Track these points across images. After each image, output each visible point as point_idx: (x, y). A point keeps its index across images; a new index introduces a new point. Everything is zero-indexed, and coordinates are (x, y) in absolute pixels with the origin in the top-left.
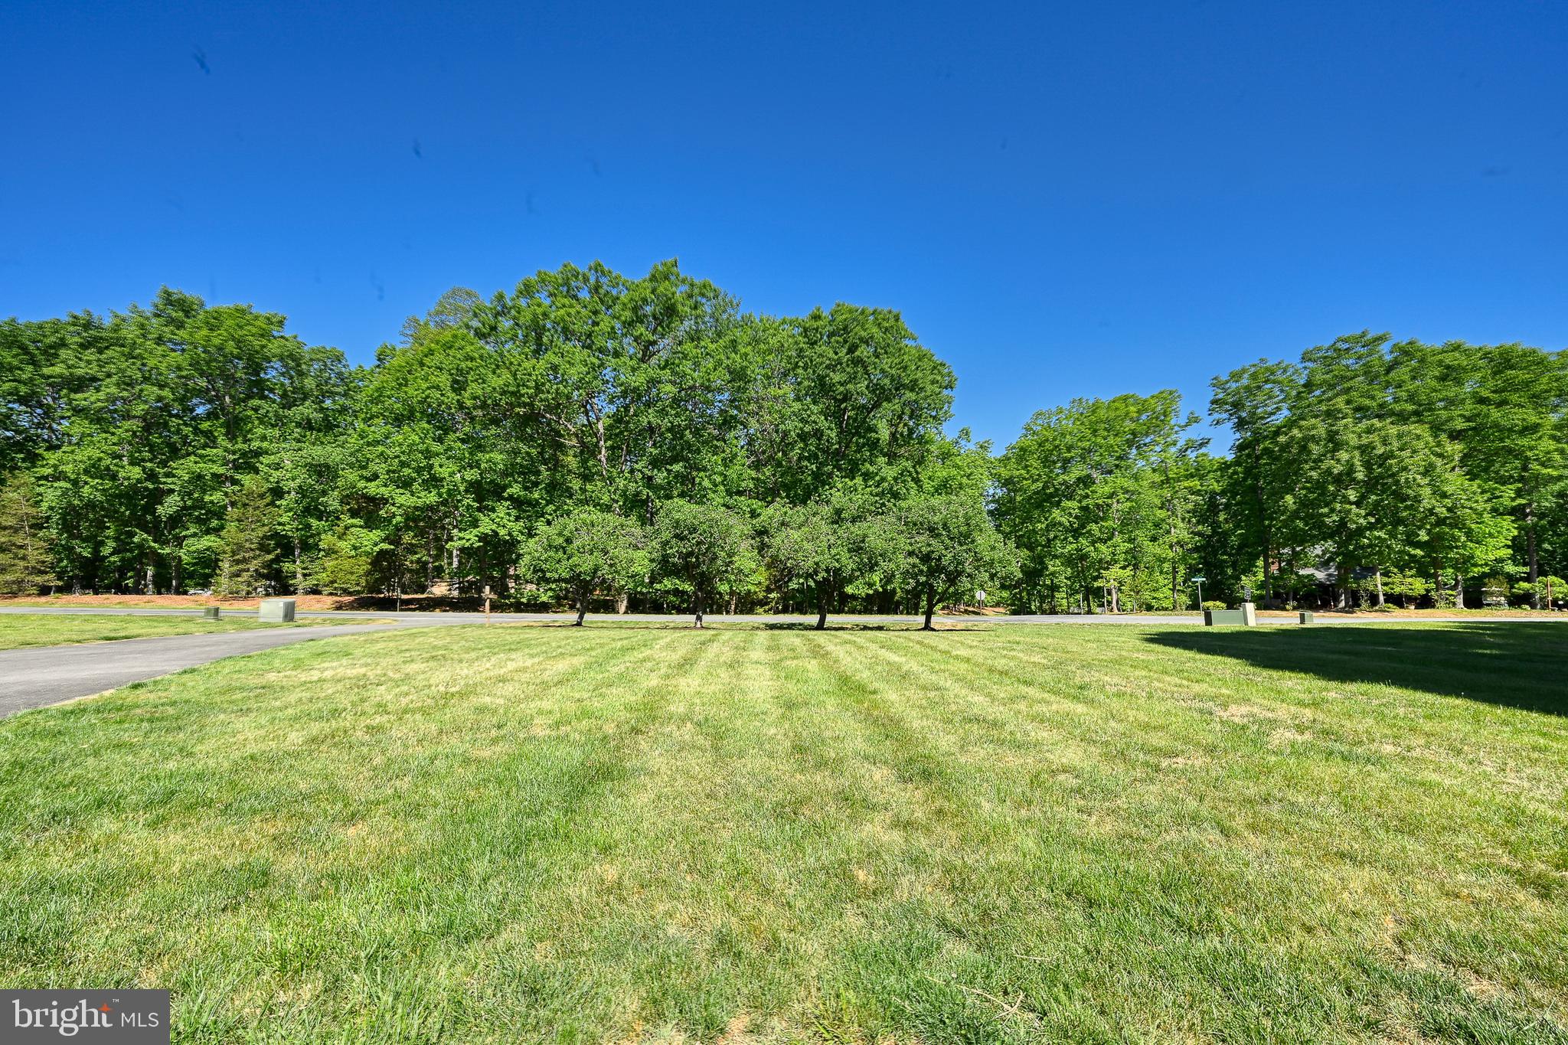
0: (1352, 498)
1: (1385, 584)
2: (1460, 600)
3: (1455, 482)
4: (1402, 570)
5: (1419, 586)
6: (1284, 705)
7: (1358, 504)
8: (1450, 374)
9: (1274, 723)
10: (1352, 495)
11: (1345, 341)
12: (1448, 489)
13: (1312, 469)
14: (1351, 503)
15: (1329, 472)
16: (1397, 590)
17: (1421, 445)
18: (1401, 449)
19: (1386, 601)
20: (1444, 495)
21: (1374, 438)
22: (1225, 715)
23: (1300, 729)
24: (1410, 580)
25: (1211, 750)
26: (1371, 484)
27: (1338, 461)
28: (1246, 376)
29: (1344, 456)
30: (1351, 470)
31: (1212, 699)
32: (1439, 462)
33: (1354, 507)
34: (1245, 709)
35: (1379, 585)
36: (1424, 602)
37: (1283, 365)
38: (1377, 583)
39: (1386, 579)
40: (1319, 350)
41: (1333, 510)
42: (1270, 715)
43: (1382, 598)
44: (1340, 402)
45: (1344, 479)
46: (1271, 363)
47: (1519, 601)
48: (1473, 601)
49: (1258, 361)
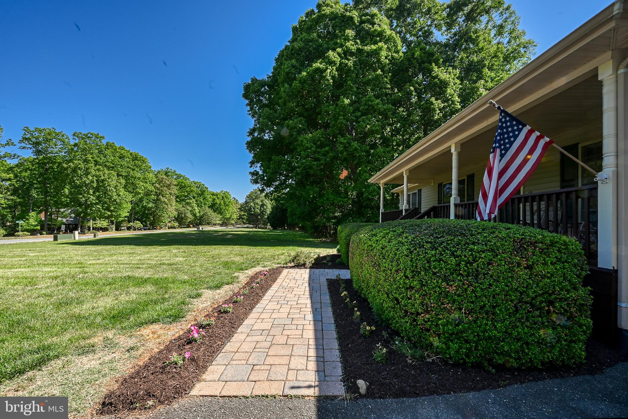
1: (95, 224)
2: (114, 228)
3: (122, 192)
4: (100, 219)
5: (105, 224)
7: (93, 195)
8: (122, 157)
14: (91, 195)
15: (85, 182)
16: (97, 226)
18: (108, 179)
19: (93, 230)
20: (119, 195)
21: (101, 173)
24: (102, 222)
26: (97, 189)
27: (88, 179)
28: (44, 133)
29: (90, 177)
32: (119, 185)
36: (105, 230)
38: (91, 223)
40: (80, 133)
41: (84, 197)
43: (91, 229)
45: (89, 186)
46: (57, 131)
47: (129, 228)
48: (117, 229)
49: (51, 128)
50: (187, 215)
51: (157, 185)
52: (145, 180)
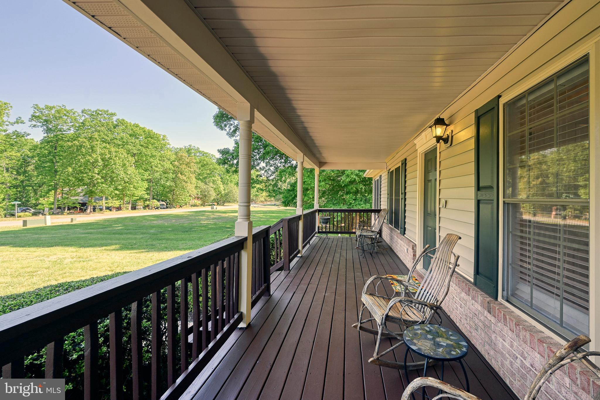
0: (97, 172)
1: (107, 203)
2: (130, 208)
4: (112, 198)
5: (117, 203)
6: (68, 253)
7: (98, 174)
8: (134, 135)
9: (65, 258)
10: (96, 171)
11: (101, 111)
12: (129, 173)
13: (82, 158)
15: (89, 160)
16: (110, 205)
17: (123, 156)
18: (115, 157)
19: (106, 209)
21: (107, 151)
22: (49, 260)
23: (72, 258)
24: (115, 201)
25: (48, 268)
27: (92, 157)
28: (54, 110)
29: (95, 156)
30: (96, 161)
31: (43, 256)
33: (97, 175)
34: (55, 257)
35: (104, 204)
36: (119, 209)
37: (73, 111)
39: (106, 201)
40: (90, 110)
42: (63, 257)
43: (104, 208)
44: (96, 135)
45: (94, 164)
46: (68, 108)
47: (146, 207)
48: (134, 208)
49: (61, 105)
50: (211, 193)
51: (176, 163)
52: (162, 158)
